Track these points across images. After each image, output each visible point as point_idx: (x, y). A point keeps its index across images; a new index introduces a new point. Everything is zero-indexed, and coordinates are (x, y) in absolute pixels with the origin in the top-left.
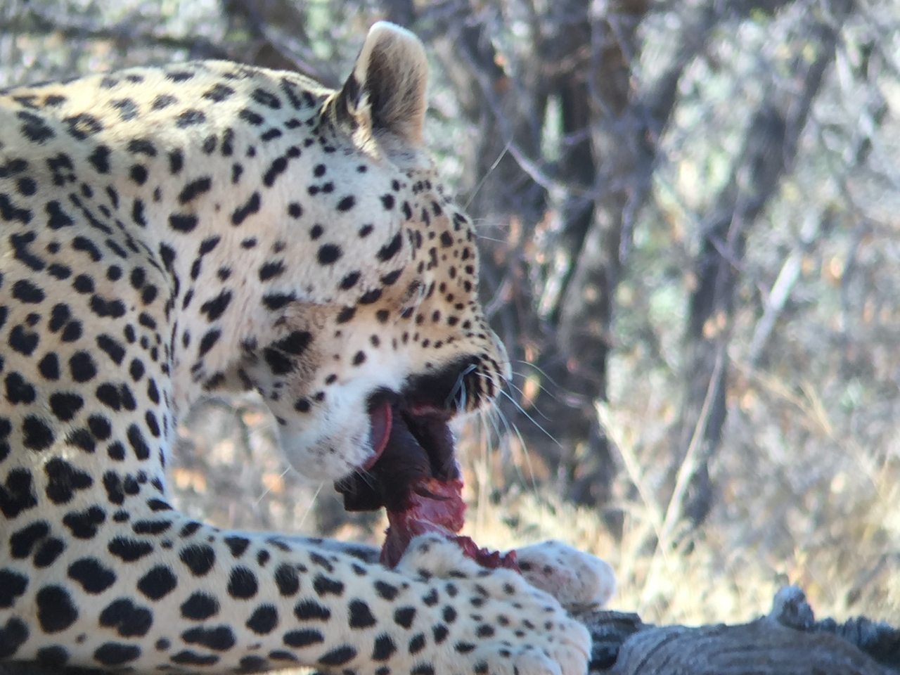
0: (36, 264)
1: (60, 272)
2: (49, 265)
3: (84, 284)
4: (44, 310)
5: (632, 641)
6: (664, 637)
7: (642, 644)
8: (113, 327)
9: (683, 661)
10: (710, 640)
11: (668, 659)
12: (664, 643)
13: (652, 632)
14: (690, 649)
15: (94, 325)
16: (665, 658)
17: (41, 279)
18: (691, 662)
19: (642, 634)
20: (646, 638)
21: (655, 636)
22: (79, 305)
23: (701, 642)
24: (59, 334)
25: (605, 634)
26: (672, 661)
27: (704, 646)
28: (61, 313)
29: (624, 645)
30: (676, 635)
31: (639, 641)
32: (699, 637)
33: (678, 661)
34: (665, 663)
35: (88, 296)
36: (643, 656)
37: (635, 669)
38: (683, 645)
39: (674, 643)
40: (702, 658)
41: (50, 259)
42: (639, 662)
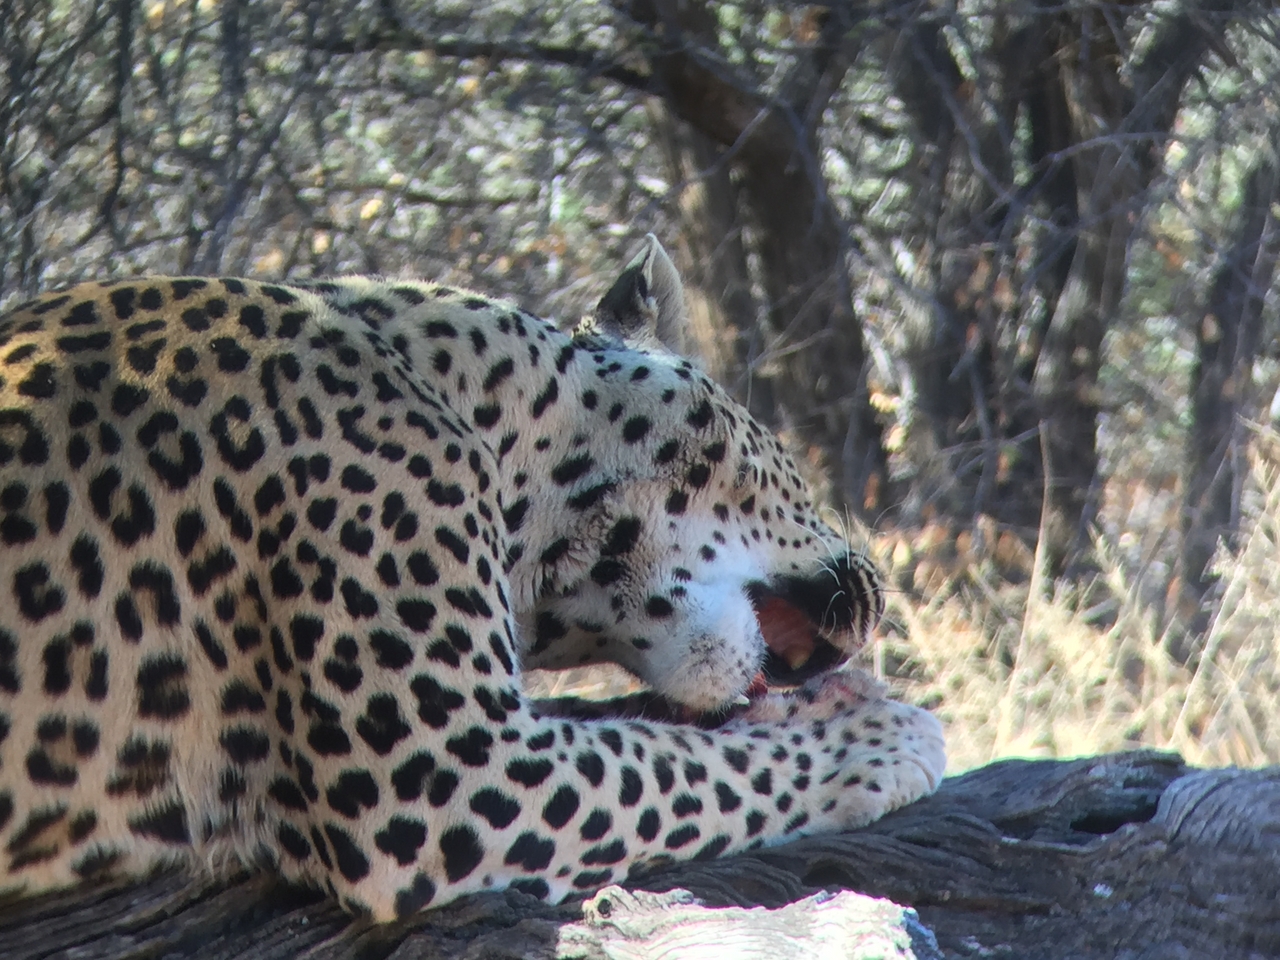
0: (365, 445)
1: (393, 452)
2: (380, 444)
3: (420, 467)
4: (376, 500)
5: (1175, 787)
6: (1214, 783)
7: (1189, 790)
8: (451, 518)
9: (1239, 810)
10: (1271, 785)
11: (1220, 808)
12: (1215, 789)
13: (1200, 776)
14: (1247, 796)
15: (432, 517)
16: (1216, 807)
17: (372, 464)
18: (1249, 811)
19: (1187, 779)
20: (1193, 783)
21: (1204, 781)
22: (414, 493)
23: (1259, 788)
24: (392, 532)
25: (1141, 778)
26: (1226, 810)
27: (1264, 793)
28: (394, 503)
29: (1167, 791)
30: (1230, 780)
31: (1185, 787)
32: (1257, 782)
33: (1232, 810)
34: (1216, 814)
35: (425, 482)
36: (1190, 806)
37: (1181, 818)
38: (1239, 791)
39: (1229, 788)
40: (1263, 806)
41: (380, 437)
42: (1185, 812)
